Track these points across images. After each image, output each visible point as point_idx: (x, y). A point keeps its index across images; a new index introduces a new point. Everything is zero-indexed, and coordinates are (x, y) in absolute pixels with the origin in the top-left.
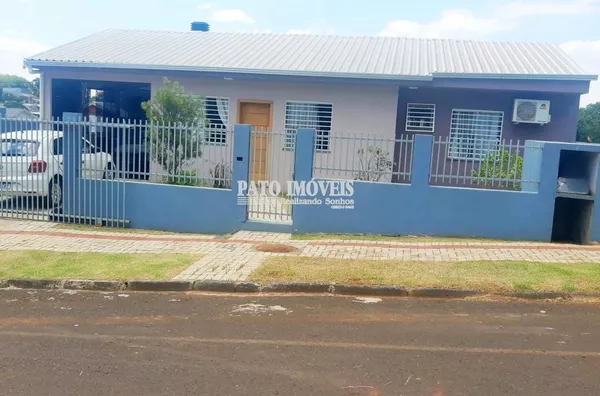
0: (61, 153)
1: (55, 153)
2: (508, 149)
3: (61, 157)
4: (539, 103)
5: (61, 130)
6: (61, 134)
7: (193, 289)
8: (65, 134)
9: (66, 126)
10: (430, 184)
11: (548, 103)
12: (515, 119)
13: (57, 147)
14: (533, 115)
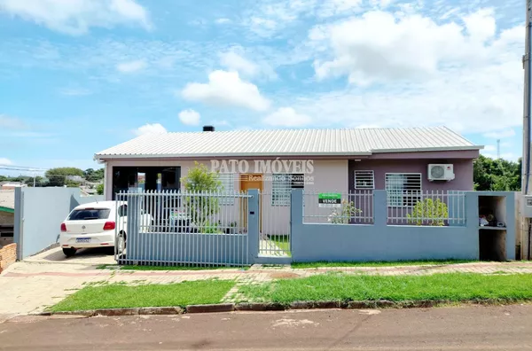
0: (125, 215)
1: (121, 215)
2: (430, 197)
3: (126, 218)
4: (445, 166)
5: (126, 200)
6: (126, 203)
7: (235, 310)
8: (129, 203)
9: (130, 197)
10: (388, 224)
11: (451, 166)
12: (430, 178)
13: (123, 211)
14: (443, 174)
